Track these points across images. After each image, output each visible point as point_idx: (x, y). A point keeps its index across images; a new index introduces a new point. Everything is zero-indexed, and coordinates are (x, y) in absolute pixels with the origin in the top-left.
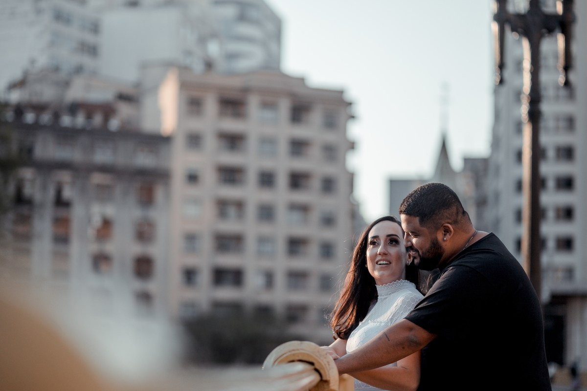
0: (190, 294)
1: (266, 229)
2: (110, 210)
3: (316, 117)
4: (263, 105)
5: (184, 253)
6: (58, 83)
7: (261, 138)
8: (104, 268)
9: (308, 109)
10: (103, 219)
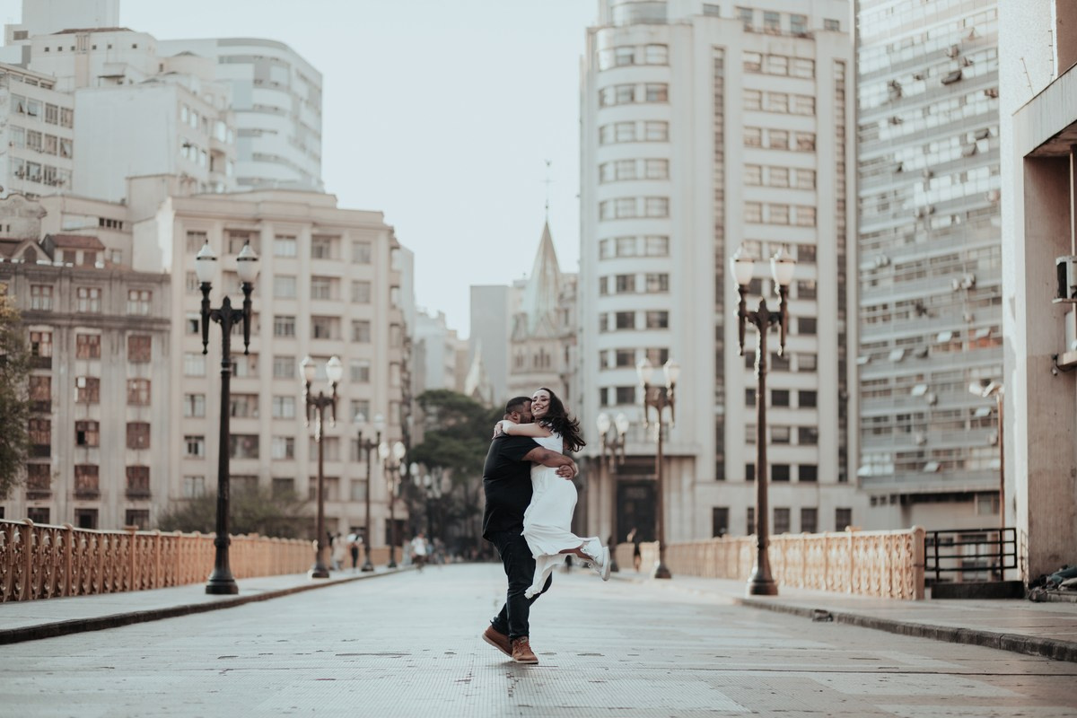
0: (194, 467)
1: (285, 387)
2: (96, 369)
3: (345, 248)
4: (279, 237)
5: (187, 417)
6: (31, 212)
7: (277, 276)
8: (90, 438)
9: (338, 237)
10: (88, 380)
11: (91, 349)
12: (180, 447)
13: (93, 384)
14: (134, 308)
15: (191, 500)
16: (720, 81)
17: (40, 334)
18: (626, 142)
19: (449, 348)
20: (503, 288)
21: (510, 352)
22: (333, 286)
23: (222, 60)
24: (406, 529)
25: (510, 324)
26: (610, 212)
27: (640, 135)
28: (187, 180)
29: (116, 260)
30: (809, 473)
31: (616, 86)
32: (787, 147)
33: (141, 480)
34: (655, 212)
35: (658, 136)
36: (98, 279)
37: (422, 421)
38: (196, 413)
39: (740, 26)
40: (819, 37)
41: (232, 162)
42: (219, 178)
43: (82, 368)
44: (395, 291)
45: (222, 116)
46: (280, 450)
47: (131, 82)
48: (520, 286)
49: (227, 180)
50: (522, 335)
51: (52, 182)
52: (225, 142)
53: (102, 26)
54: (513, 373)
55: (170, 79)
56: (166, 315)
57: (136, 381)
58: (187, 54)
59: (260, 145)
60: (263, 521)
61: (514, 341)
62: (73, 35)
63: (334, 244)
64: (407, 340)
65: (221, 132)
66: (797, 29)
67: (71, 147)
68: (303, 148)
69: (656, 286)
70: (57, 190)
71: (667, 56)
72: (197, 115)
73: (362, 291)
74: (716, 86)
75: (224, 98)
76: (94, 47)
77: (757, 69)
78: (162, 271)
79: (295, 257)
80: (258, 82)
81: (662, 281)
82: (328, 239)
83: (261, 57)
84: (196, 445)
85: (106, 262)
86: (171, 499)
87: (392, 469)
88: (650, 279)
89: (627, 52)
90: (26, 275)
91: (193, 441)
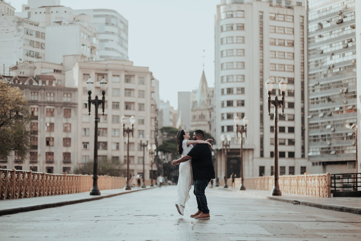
0: (85, 153)
1: (116, 126)
2: (53, 120)
3: (136, 79)
4: (114, 76)
5: (83, 136)
6: (31, 67)
7: (113, 89)
8: (51, 143)
9: (134, 76)
10: (50, 124)
11: (51, 113)
12: (81, 146)
13: (52, 125)
14: (65, 99)
15: (85, 164)
16: (262, 23)
17: (34, 108)
18: (230, 43)
19: (171, 113)
20: (189, 93)
21: (191, 114)
22: (132, 92)
23: (95, 16)
24: (156, 173)
25: (191, 105)
26: (225, 67)
27: (235, 41)
28: (83, 56)
29: (59, 83)
30: (292, 155)
31: (227, 25)
32: (284, 45)
33: (68, 157)
34: (240, 67)
35: (241, 41)
36: (53, 90)
37: (162, 137)
38: (87, 134)
39: (268, 4)
40: (295, 8)
41: (98, 51)
42: (94, 56)
43: (48, 120)
44: (153, 94)
45: (95, 35)
46: (114, 147)
47: (64, 24)
48: (195, 92)
49: (97, 57)
50: (195, 108)
51: (38, 57)
52: (96, 44)
53: (55, 5)
54: (192, 121)
55: (77, 23)
56: (76, 102)
57: (66, 124)
58: (83, 14)
59: (107, 45)
60: (109, 171)
61: (192, 110)
62: (45, 8)
63: (132, 78)
64: (157, 110)
65: (94, 40)
66: (287, 5)
67: (44, 46)
68: (122, 46)
69: (240, 92)
70: (39, 60)
71: (244, 15)
72: (86, 35)
73: (142, 94)
74: (260, 25)
75: (95, 29)
76: (52, 12)
77: (274, 19)
78: (75, 87)
79: (119, 82)
80: (107, 24)
81: (242, 90)
82: (130, 76)
83: (108, 15)
84: (86, 146)
85: (56, 84)
86: (78, 163)
87: (152, 153)
88: (238, 89)
89: (230, 13)
90: (29, 88)
91: (85, 144)
